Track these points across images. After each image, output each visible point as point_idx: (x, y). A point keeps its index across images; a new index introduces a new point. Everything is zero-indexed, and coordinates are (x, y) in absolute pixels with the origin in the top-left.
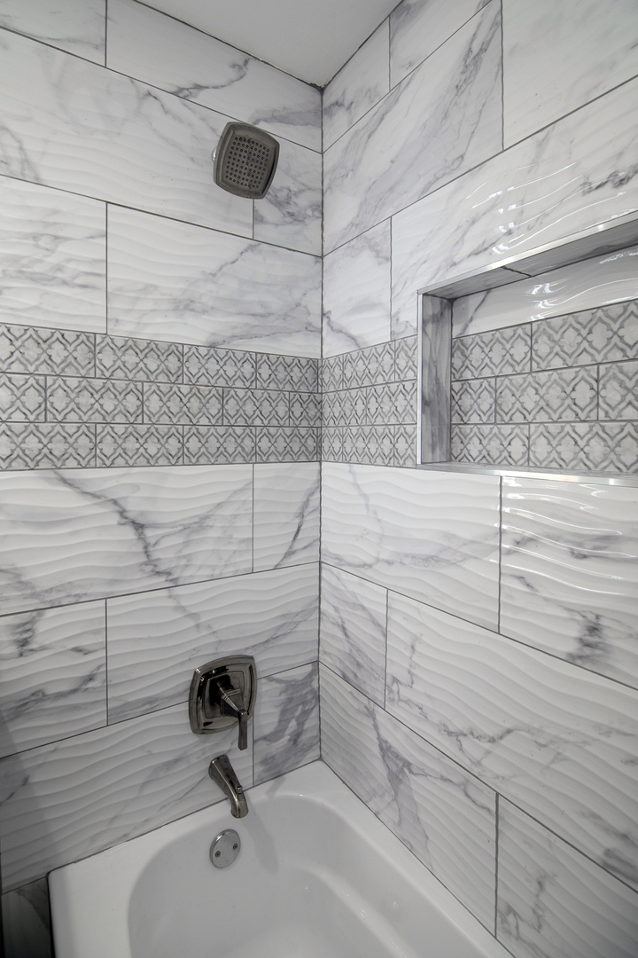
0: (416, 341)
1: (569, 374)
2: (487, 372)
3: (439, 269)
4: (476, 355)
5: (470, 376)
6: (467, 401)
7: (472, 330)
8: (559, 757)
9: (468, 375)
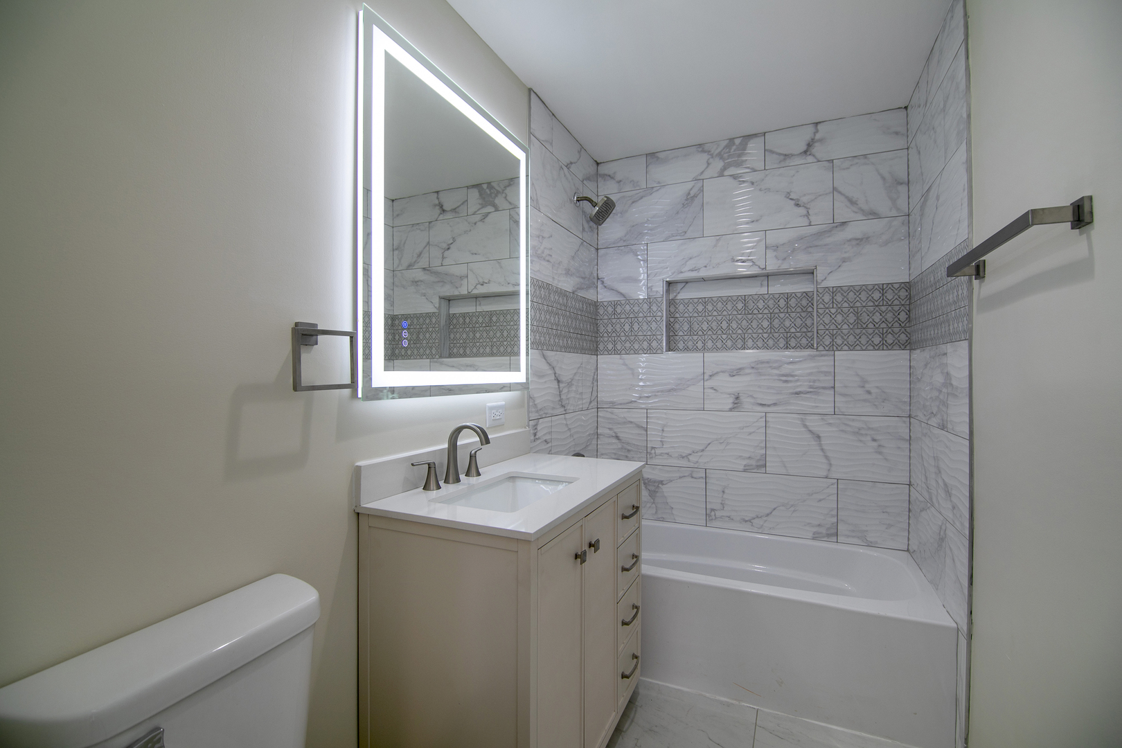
0: (662, 300)
1: (719, 318)
2: (686, 315)
3: (674, 272)
4: (681, 308)
5: (678, 316)
6: (677, 326)
7: (679, 297)
8: (728, 444)
9: (677, 315)
